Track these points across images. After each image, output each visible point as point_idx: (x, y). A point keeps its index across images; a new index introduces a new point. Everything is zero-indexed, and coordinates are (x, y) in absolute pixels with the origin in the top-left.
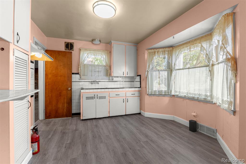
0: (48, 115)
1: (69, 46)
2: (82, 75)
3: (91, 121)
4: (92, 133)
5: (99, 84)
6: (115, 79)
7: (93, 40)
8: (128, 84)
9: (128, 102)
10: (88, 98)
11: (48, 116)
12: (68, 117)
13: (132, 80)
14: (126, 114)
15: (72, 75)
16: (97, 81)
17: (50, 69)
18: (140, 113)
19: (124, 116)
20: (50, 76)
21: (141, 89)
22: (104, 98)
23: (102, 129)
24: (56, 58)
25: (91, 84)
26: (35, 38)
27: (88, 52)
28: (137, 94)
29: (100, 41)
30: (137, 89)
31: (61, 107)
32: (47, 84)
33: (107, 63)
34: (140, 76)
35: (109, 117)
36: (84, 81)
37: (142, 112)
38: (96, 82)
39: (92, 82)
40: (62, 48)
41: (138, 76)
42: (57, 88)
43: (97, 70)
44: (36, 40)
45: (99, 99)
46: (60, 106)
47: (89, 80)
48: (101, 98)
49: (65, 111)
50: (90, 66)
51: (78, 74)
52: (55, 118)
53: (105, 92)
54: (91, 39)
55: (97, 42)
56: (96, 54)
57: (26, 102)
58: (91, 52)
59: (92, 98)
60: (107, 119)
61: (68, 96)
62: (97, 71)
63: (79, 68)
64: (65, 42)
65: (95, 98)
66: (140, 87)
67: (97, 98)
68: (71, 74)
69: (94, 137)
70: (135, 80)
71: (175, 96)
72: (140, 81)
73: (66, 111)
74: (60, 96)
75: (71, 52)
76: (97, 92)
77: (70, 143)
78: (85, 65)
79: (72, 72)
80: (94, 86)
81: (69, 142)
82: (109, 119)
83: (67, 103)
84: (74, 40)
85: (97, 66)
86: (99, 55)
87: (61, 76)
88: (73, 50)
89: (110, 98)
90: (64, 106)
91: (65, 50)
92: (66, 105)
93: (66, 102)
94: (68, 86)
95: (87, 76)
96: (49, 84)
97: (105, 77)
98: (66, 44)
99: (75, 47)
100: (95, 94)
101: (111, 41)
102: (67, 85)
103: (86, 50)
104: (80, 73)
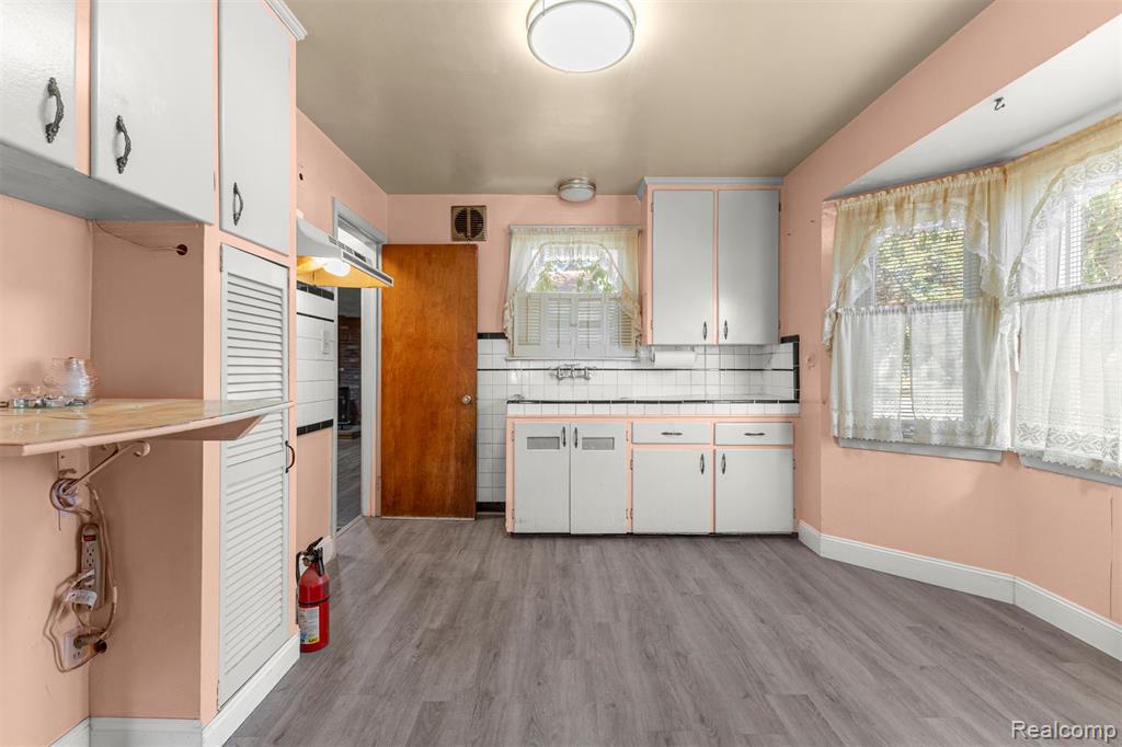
0: (390, 499)
1: (469, 222)
2: (516, 342)
3: (549, 542)
4: (539, 600)
5: (590, 382)
6: (663, 359)
7: (562, 186)
8: (729, 384)
9: (724, 470)
10: (535, 442)
11: (391, 504)
12: (460, 516)
13: (751, 360)
14: (718, 531)
15: (479, 341)
16: (583, 365)
17: (396, 321)
18: (793, 537)
19: (703, 540)
20: (397, 347)
21: (800, 408)
22: (609, 443)
23: (587, 589)
24: (417, 276)
25: (555, 381)
26: (336, 201)
27: (542, 242)
28: (775, 433)
29: (593, 186)
30: (777, 409)
31: (435, 470)
32: (388, 379)
33: (625, 283)
34: (795, 340)
35: (630, 535)
36: (525, 365)
37: (806, 530)
38: (575, 373)
39: (560, 373)
40: (442, 233)
41: (783, 340)
42: (421, 396)
43: (582, 317)
44: (341, 209)
45: (584, 448)
46: (433, 467)
47: (547, 365)
48: (593, 443)
49: (451, 488)
50: (550, 299)
51: (501, 336)
52: (413, 515)
53: (611, 417)
54: (552, 182)
55: (580, 191)
56: (576, 245)
57: (279, 448)
58: (557, 238)
59: (554, 442)
60: (622, 544)
61: (462, 428)
62: (581, 322)
63: (507, 312)
64: (453, 208)
65: (564, 444)
66: (796, 401)
67: (576, 444)
68: (475, 336)
69: (543, 620)
70: (769, 362)
71: (1023, 461)
72: (797, 370)
73: (455, 490)
74: (434, 426)
75: (475, 247)
76: (576, 417)
77: (441, 631)
78: (530, 295)
79: (479, 331)
80: (566, 390)
81: (436, 625)
82: (631, 544)
83: (457, 459)
84: (483, 196)
85: (581, 300)
86: (588, 248)
87: (436, 347)
88: (482, 239)
89: (637, 449)
90: (447, 469)
91: (454, 239)
92: (453, 465)
93: (456, 454)
94: (463, 387)
95: (539, 344)
96: (394, 380)
97: (618, 351)
98: (456, 213)
99: (492, 225)
100: (566, 423)
101: (643, 179)
102: (458, 383)
103: (533, 230)
104: (509, 331)
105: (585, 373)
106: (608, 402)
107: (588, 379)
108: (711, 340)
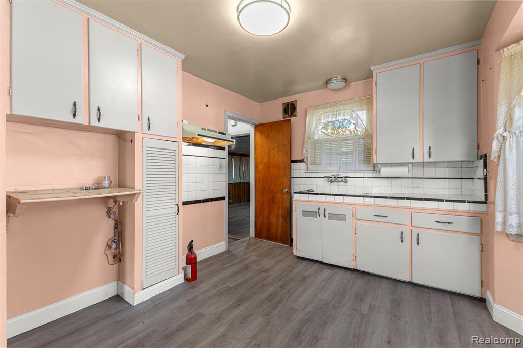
0: (258, 232)
1: (290, 109)
2: (309, 164)
4: (278, 288)
5: (348, 184)
6: (384, 171)
7: (327, 82)
9: (418, 243)
10: (306, 213)
11: (258, 235)
12: (283, 244)
14: (414, 281)
15: (292, 164)
16: (342, 175)
17: (260, 156)
18: (480, 301)
20: (260, 167)
21: (488, 207)
22: (342, 218)
24: (268, 137)
25: (329, 183)
26: (227, 111)
27: (320, 113)
28: (463, 224)
29: (345, 80)
31: (274, 221)
32: (257, 182)
33: (366, 129)
34: (484, 157)
35: (355, 271)
36: (314, 175)
38: (339, 179)
39: (332, 179)
40: (279, 116)
42: (269, 188)
43: (344, 150)
44: (230, 114)
45: (329, 219)
46: (273, 220)
47: (321, 175)
48: (333, 217)
49: (280, 230)
50: (326, 142)
51: (302, 161)
52: (266, 240)
53: (344, 203)
54: (321, 83)
55: (337, 83)
56: (338, 112)
57: (174, 206)
58: (328, 110)
59: (315, 214)
61: (284, 204)
62: (342, 152)
63: (305, 149)
64: (283, 104)
65: (319, 215)
66: (485, 202)
67: (325, 216)
68: (289, 162)
69: (270, 297)
72: (485, 179)
73: (282, 231)
74: (274, 202)
75: (290, 121)
76: (325, 202)
78: (316, 141)
79: (292, 159)
80: (335, 188)
83: (282, 218)
84: (296, 96)
85: (342, 140)
86: (344, 112)
87: (274, 167)
88: (295, 116)
89: (359, 223)
90: (279, 221)
91: (284, 118)
92: (281, 221)
93: (282, 215)
94: (285, 185)
95: (321, 165)
96: (259, 181)
97: (362, 166)
99: (299, 109)
100: (320, 205)
101: (370, 69)
102: (283, 183)
103: (316, 107)
104: (306, 158)
105: (345, 179)
106: (342, 195)
107: (346, 182)
108: (418, 159)
